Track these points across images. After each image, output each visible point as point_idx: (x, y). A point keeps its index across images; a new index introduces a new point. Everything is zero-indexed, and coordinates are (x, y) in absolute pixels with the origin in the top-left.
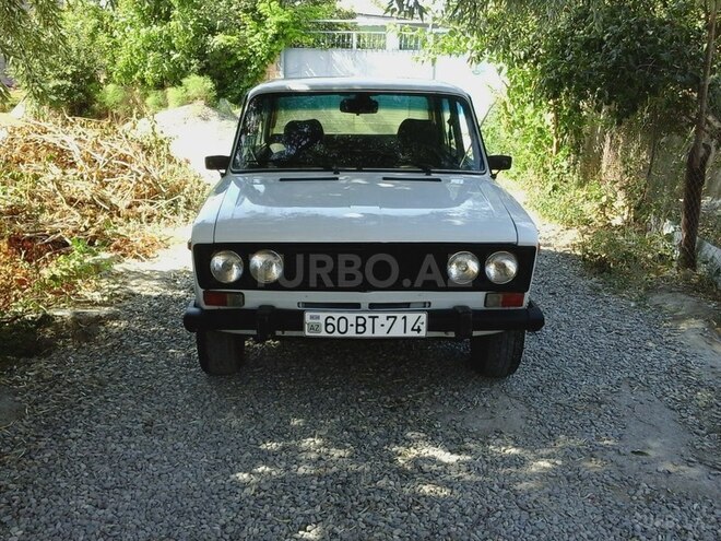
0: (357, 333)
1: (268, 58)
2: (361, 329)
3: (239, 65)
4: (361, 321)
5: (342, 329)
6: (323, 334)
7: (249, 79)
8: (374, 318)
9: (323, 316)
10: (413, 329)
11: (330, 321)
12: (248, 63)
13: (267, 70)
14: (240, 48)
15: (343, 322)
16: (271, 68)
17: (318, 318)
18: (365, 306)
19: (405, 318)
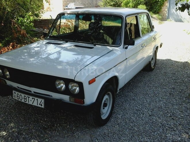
2: (25, 100)
4: (25, 98)
5: (21, 99)
6: (17, 99)
8: (29, 97)
9: (16, 93)
10: (40, 105)
11: (18, 95)
13: (164, 3)
15: (21, 96)
18: (33, 92)
19: (37, 100)
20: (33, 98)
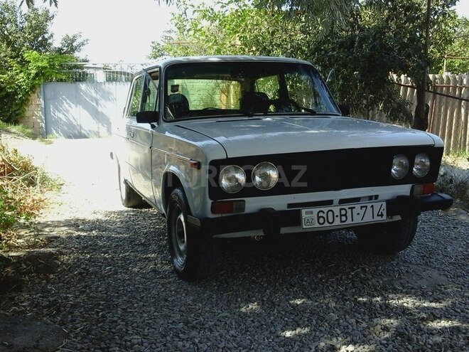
0: (341, 222)
1: (31, 89)
2: (344, 218)
3: (8, 95)
5: (331, 220)
6: (317, 225)
7: (17, 105)
8: (352, 208)
9: (315, 210)
10: (378, 215)
11: (321, 214)
12: (16, 93)
13: (30, 98)
14: (9, 83)
15: (330, 214)
16: (34, 96)
17: (312, 213)
18: (336, 202)
19: (372, 206)
20: (362, 207)
